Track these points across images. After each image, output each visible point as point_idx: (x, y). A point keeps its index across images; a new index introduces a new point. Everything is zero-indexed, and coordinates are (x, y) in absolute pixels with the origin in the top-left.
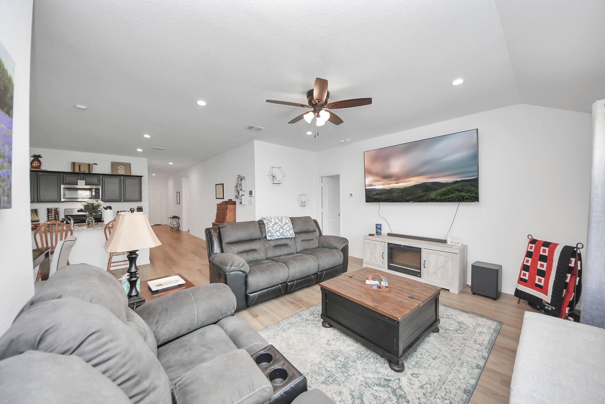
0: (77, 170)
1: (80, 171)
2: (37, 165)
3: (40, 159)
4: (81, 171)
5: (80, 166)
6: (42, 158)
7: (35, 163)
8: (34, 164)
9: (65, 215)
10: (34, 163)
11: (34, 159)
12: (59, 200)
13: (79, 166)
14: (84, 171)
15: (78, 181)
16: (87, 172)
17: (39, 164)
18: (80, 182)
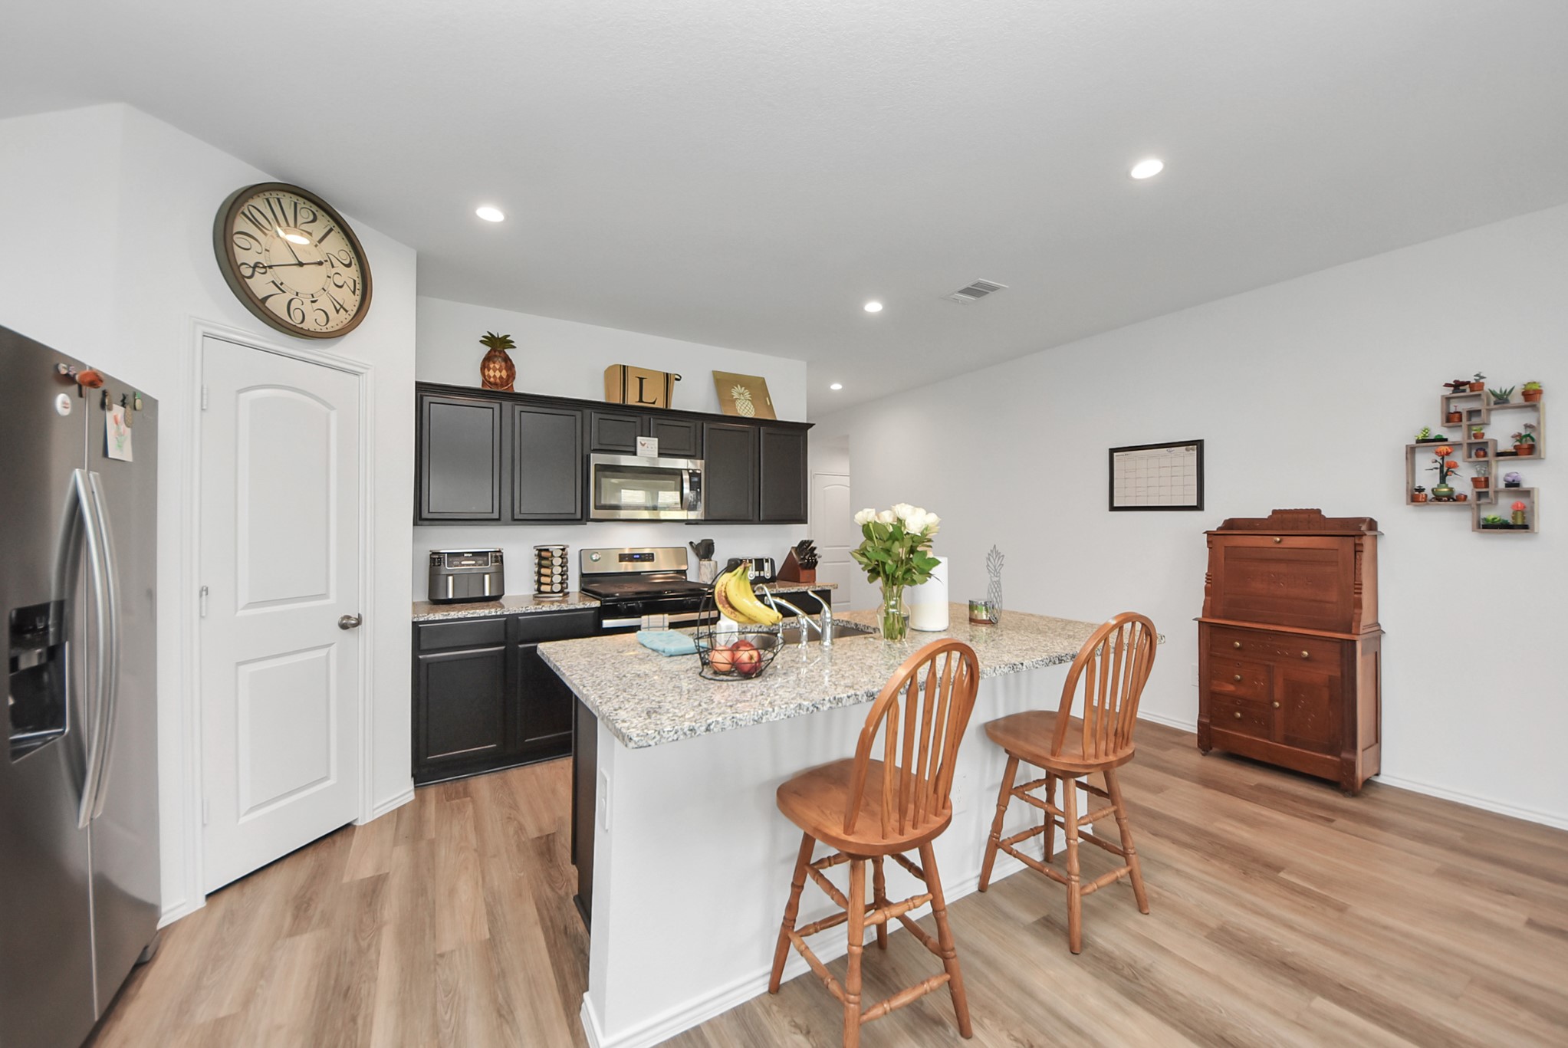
0: (632, 399)
1: (641, 400)
2: (501, 377)
3: (508, 351)
4: (644, 400)
5: (641, 380)
6: (514, 347)
7: (492, 366)
8: (491, 373)
9: (584, 572)
10: (489, 371)
11: (490, 352)
12: (579, 516)
13: (638, 379)
14: (654, 403)
15: (639, 439)
16: (660, 404)
17: (504, 374)
18: (643, 445)
